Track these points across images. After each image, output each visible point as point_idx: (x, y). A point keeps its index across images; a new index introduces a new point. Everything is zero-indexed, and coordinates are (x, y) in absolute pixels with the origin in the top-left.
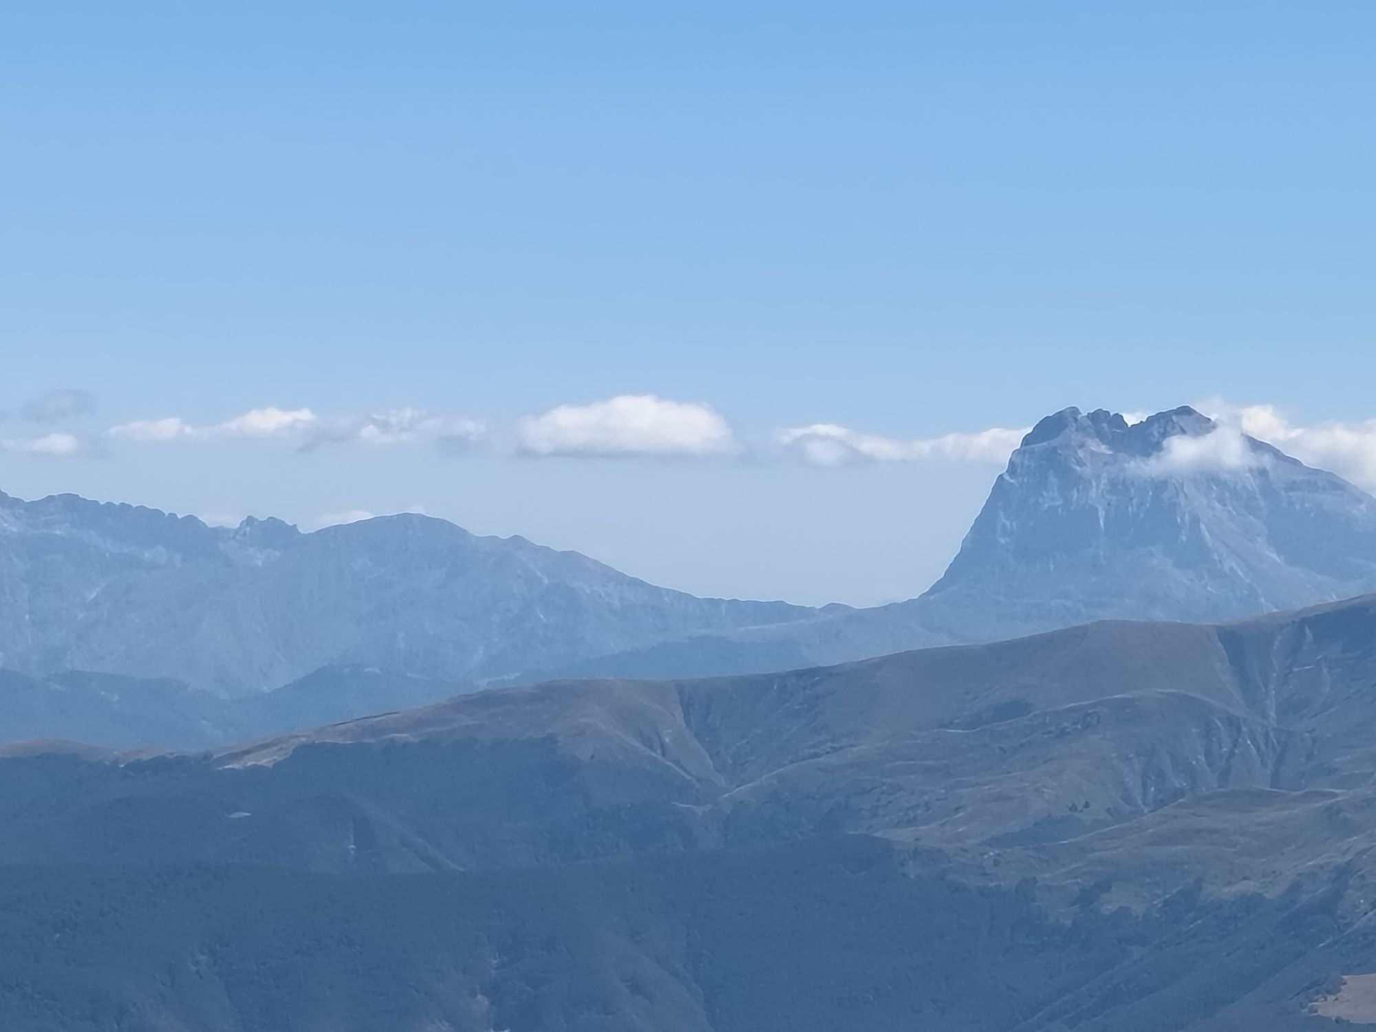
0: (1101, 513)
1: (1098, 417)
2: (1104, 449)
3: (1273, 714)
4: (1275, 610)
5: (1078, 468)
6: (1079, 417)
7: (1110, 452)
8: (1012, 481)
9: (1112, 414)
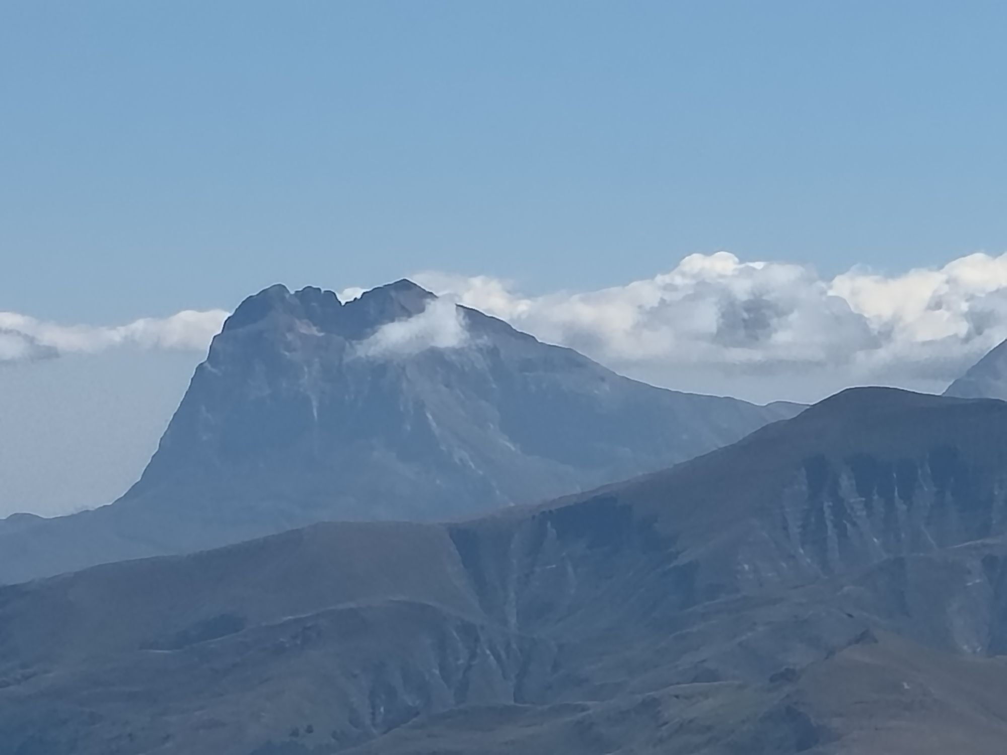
0: (315, 403)
1: (309, 294)
2: (315, 331)
3: (513, 620)
4: (512, 504)
5: (287, 353)
6: (287, 296)
7: (322, 334)
8: (214, 370)
9: (323, 290)
